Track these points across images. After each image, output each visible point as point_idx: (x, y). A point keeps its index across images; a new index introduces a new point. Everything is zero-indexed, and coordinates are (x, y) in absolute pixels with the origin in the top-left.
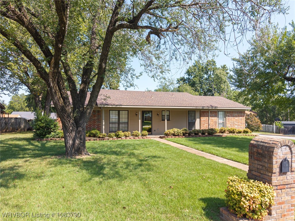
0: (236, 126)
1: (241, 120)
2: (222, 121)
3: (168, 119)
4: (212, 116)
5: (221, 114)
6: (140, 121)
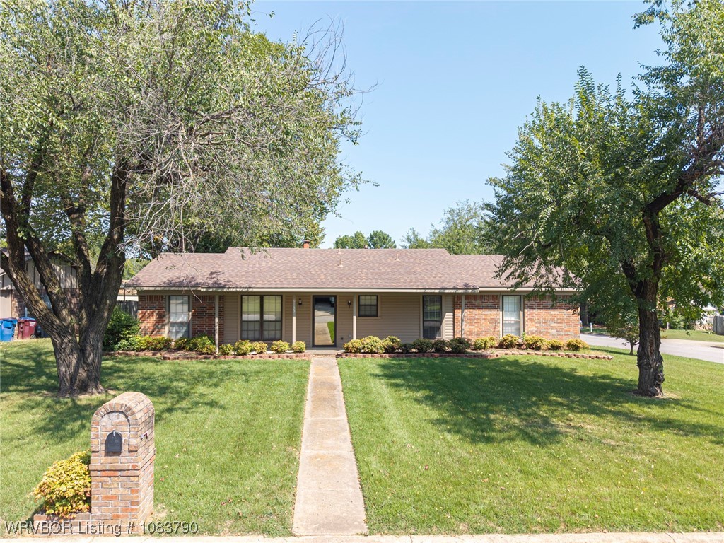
0: (553, 332)
2: (513, 319)
3: (374, 313)
4: (487, 308)
5: (510, 302)
6: (294, 318)
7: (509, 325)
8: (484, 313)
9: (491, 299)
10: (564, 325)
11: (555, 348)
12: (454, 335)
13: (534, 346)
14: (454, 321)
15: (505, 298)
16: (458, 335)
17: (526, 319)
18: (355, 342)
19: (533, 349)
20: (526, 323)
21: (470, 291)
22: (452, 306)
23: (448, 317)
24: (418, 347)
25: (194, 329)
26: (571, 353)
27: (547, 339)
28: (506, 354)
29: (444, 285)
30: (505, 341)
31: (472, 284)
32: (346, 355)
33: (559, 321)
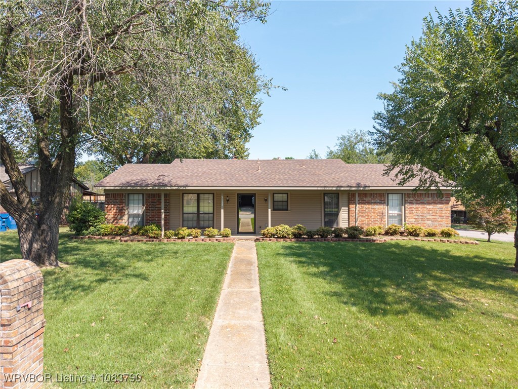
0: (430, 222)
1: (441, 209)
2: (396, 212)
3: (285, 207)
4: (375, 203)
5: (394, 199)
6: (222, 211)
7: (392, 217)
8: (373, 207)
9: (379, 196)
10: (437, 217)
11: (431, 235)
12: (349, 225)
13: (414, 234)
14: (349, 214)
15: (389, 195)
16: (352, 224)
17: (407, 212)
18: (270, 229)
20: (407, 215)
21: (362, 189)
22: (347, 202)
23: (343, 211)
24: (321, 233)
25: (147, 219)
26: (445, 239)
27: (425, 228)
28: (392, 240)
29: (341, 184)
30: (390, 229)
31: (363, 183)
32: (263, 240)
33: (433, 214)
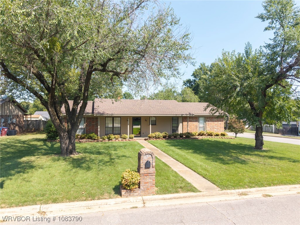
0: (216, 130)
1: (220, 124)
3: (155, 124)
6: (128, 126)
7: (201, 127)
8: (193, 123)
9: (195, 118)
10: (219, 127)
11: (217, 135)
12: (183, 131)
13: (210, 135)
15: (200, 118)
17: (207, 125)
19: (210, 136)
20: (207, 127)
21: (191, 115)
22: (183, 121)
23: (181, 125)
25: (87, 131)
27: (215, 132)
